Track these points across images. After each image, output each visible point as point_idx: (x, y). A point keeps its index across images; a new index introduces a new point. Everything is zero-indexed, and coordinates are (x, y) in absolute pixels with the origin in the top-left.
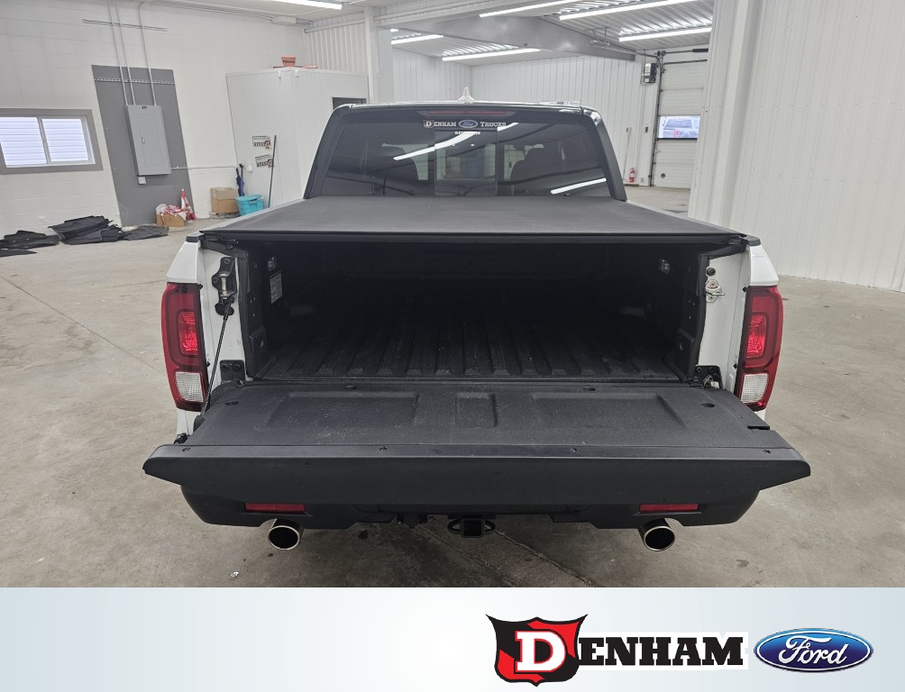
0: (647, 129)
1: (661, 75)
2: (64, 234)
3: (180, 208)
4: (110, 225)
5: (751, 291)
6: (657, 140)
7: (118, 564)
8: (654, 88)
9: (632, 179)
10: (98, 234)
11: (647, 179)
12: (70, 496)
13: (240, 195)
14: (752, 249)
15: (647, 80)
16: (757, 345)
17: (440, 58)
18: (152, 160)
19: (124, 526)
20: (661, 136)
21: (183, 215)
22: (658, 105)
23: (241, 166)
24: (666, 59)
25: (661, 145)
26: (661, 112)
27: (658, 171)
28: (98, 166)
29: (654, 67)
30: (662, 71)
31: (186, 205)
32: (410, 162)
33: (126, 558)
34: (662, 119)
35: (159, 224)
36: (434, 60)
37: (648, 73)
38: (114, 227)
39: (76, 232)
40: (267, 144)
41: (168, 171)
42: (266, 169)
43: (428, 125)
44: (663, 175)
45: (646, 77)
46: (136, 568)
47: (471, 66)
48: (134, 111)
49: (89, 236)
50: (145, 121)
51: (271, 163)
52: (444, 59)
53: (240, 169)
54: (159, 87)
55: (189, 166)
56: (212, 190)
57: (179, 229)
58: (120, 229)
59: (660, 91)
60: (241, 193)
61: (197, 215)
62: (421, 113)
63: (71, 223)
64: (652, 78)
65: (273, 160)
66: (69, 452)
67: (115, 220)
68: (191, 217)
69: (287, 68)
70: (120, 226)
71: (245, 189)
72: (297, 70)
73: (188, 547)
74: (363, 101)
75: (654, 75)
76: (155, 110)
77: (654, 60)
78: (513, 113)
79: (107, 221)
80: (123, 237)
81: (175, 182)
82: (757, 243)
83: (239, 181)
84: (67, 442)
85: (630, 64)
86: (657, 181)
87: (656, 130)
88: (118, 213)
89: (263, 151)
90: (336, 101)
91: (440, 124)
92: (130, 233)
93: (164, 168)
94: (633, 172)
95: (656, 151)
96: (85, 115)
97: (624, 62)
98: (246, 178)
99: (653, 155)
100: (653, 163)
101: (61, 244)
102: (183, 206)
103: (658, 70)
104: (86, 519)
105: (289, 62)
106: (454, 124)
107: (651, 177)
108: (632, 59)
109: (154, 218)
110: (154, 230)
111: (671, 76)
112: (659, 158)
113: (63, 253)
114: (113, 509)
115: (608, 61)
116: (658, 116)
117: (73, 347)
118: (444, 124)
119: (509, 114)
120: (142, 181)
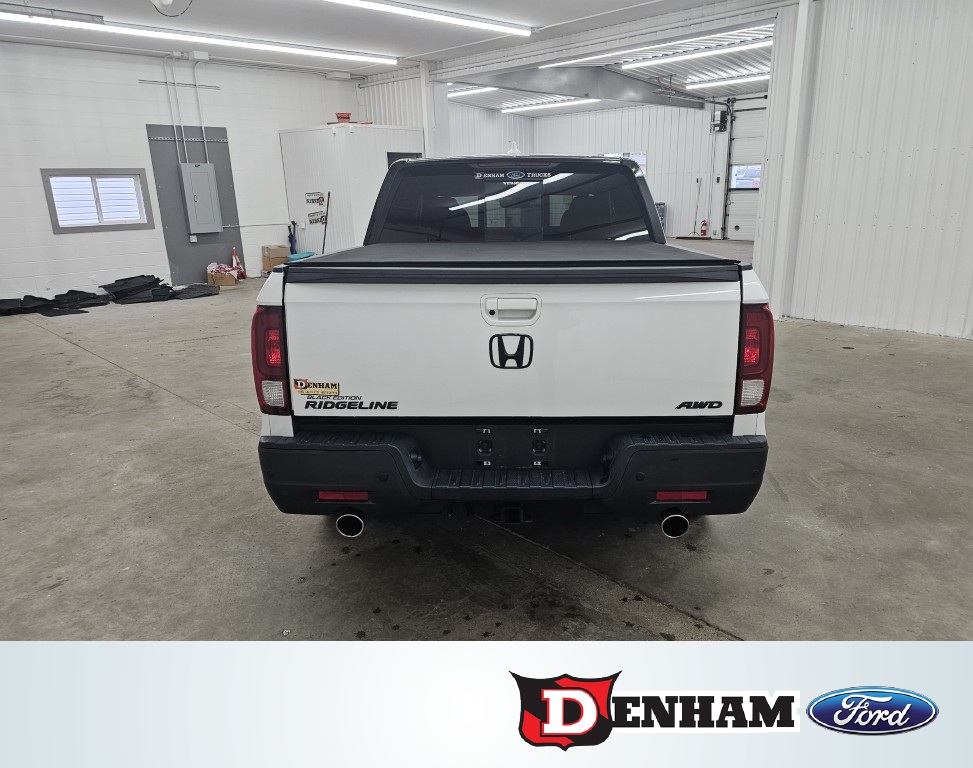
0: (718, 179)
1: (732, 123)
2: (115, 293)
3: (232, 266)
4: (160, 284)
5: (745, 309)
6: (729, 190)
7: (197, 571)
8: (725, 136)
9: (704, 232)
10: (149, 293)
11: (719, 231)
12: (147, 520)
13: (292, 253)
14: (745, 273)
15: (717, 128)
16: (752, 355)
17: (499, 110)
18: (204, 218)
19: (199, 542)
20: (733, 185)
21: (235, 273)
22: (730, 154)
23: (294, 223)
24: (737, 106)
25: (733, 196)
26: (732, 162)
27: (731, 223)
28: (150, 225)
29: (724, 115)
30: (733, 119)
31: (238, 264)
32: (463, 212)
33: (203, 567)
34: (735, 169)
35: (210, 283)
36: (493, 111)
37: (718, 120)
38: (164, 286)
39: (127, 291)
40: (320, 200)
41: (219, 230)
42: (320, 226)
43: (478, 176)
44: (737, 228)
45: (716, 125)
46: (214, 574)
47: (532, 117)
48: (187, 169)
49: (141, 295)
50: (198, 178)
51: (324, 220)
52: (503, 111)
53: (292, 227)
54: (212, 145)
55: (241, 224)
56: (263, 248)
57: (230, 287)
58: (171, 288)
59: (731, 139)
60: (293, 251)
61: (248, 274)
62: (472, 166)
63: (122, 283)
64: (722, 126)
65: (326, 217)
66: (141, 484)
67: (166, 278)
68: (242, 275)
69: (343, 124)
70: (170, 285)
71: (298, 247)
72: (351, 126)
73: (259, 559)
74: (418, 155)
75: (724, 123)
76: (208, 168)
77: (724, 108)
78: (556, 164)
79: (158, 280)
80: (175, 296)
81: (227, 241)
82: (749, 268)
83: (292, 238)
84: (138, 476)
85: (699, 112)
86: (731, 233)
87: (728, 181)
88: (169, 272)
89: (316, 208)
90: (391, 156)
91: (489, 176)
92: (180, 292)
93: (216, 227)
94: (705, 225)
95: (728, 202)
96: (138, 174)
97: (692, 110)
98: (299, 236)
99: (726, 206)
100: (726, 215)
101: (112, 304)
102: (235, 264)
103: (729, 117)
104: (164, 538)
105: (343, 118)
106: (502, 175)
107: (724, 229)
108: (701, 107)
109: (205, 276)
110: (205, 288)
111: (742, 124)
112: (731, 210)
113: (114, 311)
114: (187, 530)
115: (676, 109)
116: (729, 166)
117: (135, 396)
118: (493, 176)
119: (553, 165)
120: (194, 239)
